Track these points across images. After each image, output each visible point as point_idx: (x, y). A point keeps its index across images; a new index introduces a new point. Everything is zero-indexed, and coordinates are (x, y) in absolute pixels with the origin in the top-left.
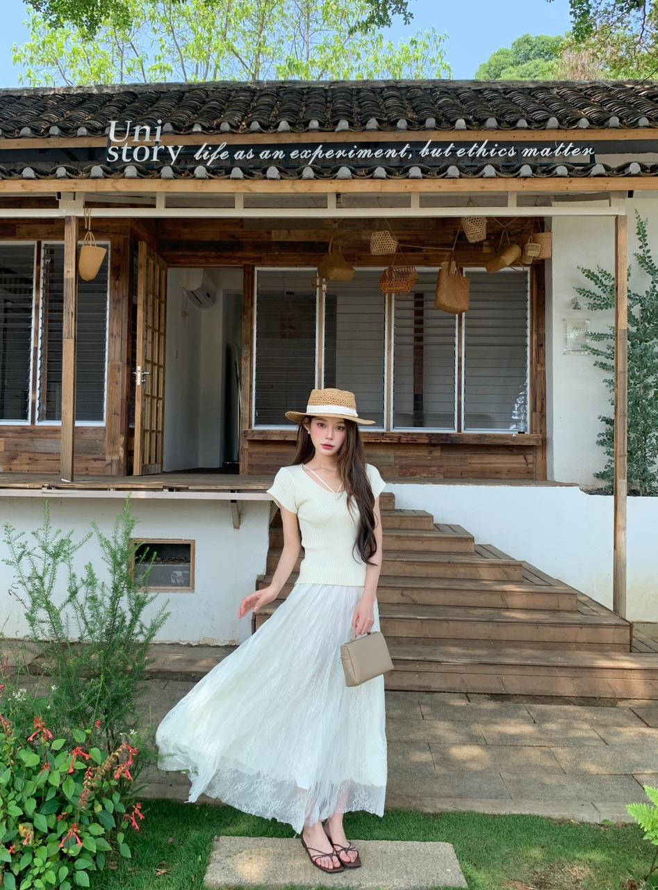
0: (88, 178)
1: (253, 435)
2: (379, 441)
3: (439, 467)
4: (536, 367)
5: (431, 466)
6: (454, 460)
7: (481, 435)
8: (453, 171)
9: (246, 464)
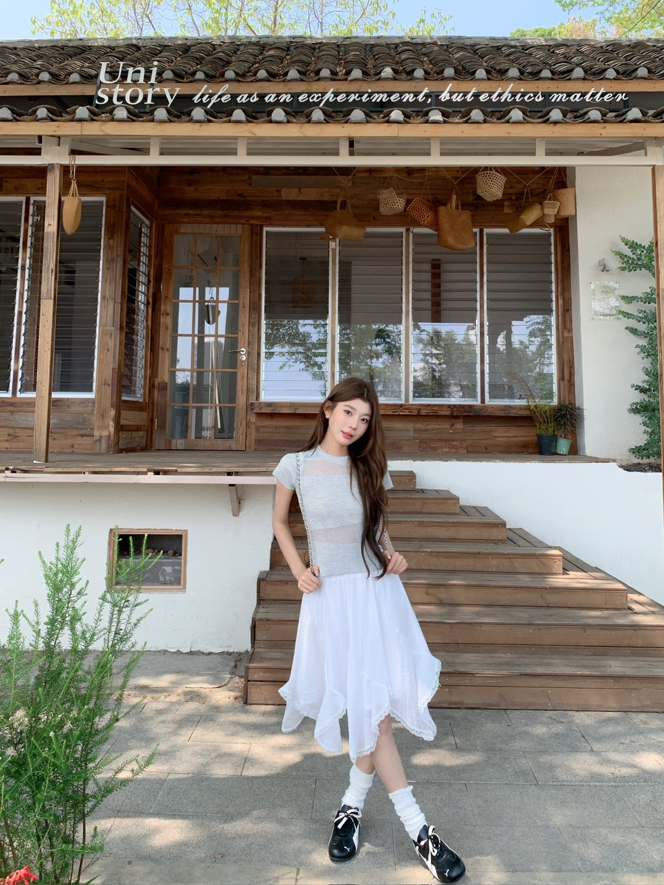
0: (72, 120)
1: (261, 408)
2: (397, 413)
3: (463, 441)
4: (563, 333)
5: (454, 441)
6: (478, 432)
7: (506, 406)
8: (476, 114)
9: (253, 438)
